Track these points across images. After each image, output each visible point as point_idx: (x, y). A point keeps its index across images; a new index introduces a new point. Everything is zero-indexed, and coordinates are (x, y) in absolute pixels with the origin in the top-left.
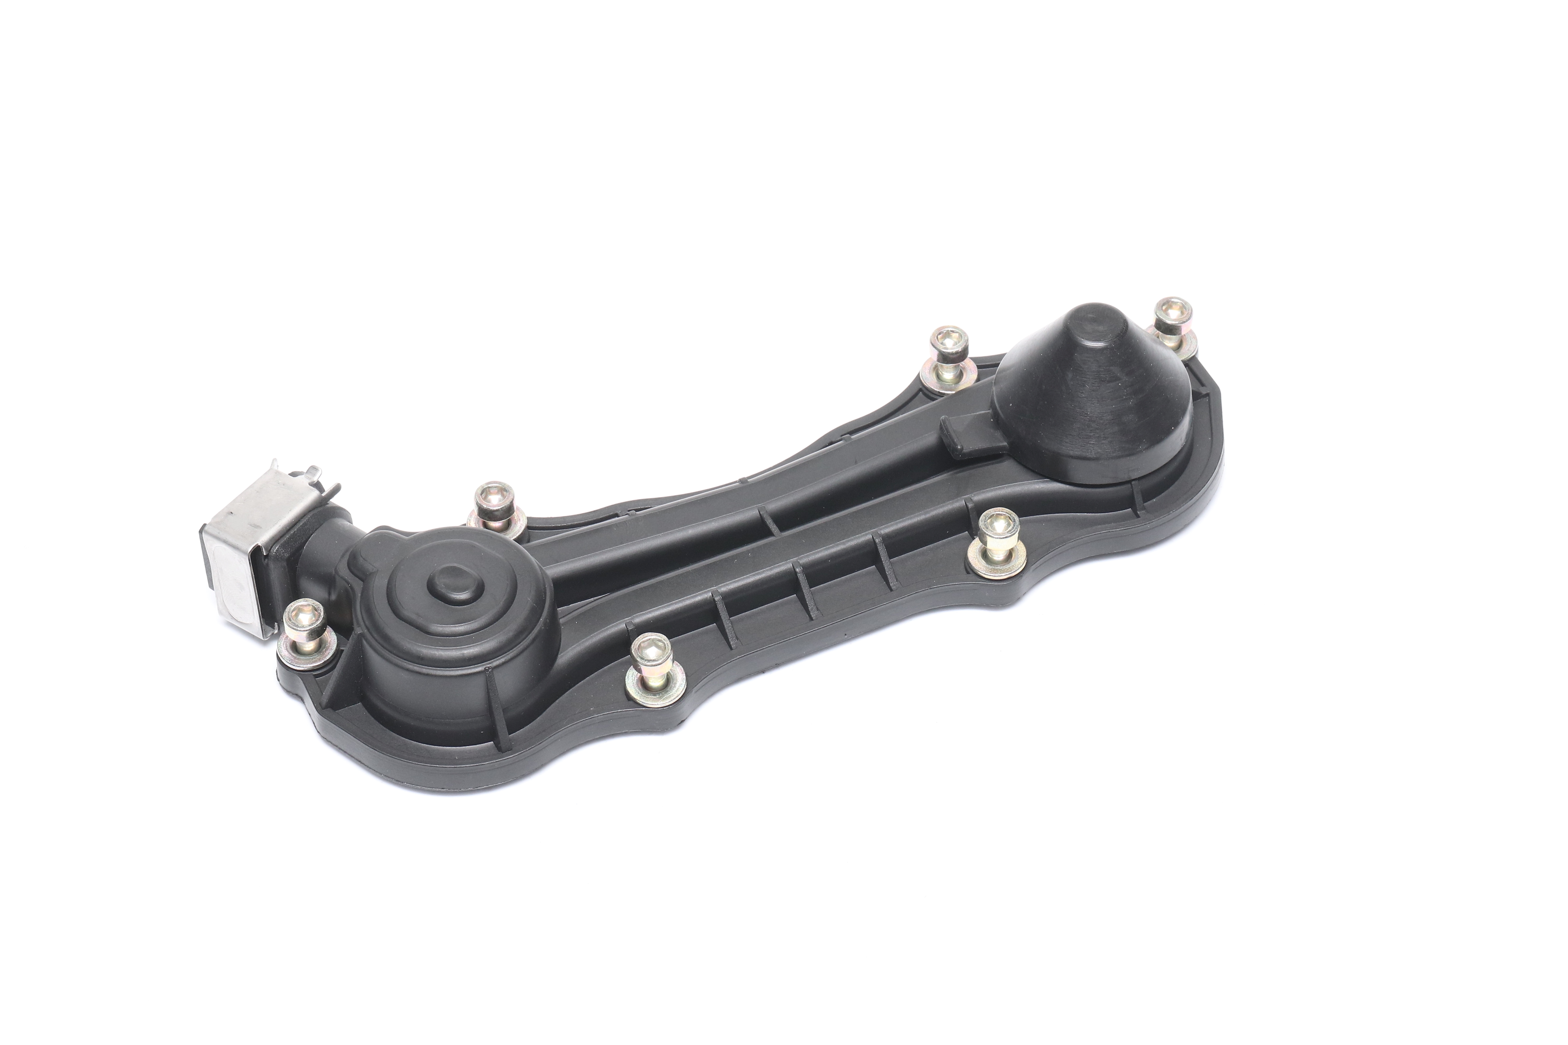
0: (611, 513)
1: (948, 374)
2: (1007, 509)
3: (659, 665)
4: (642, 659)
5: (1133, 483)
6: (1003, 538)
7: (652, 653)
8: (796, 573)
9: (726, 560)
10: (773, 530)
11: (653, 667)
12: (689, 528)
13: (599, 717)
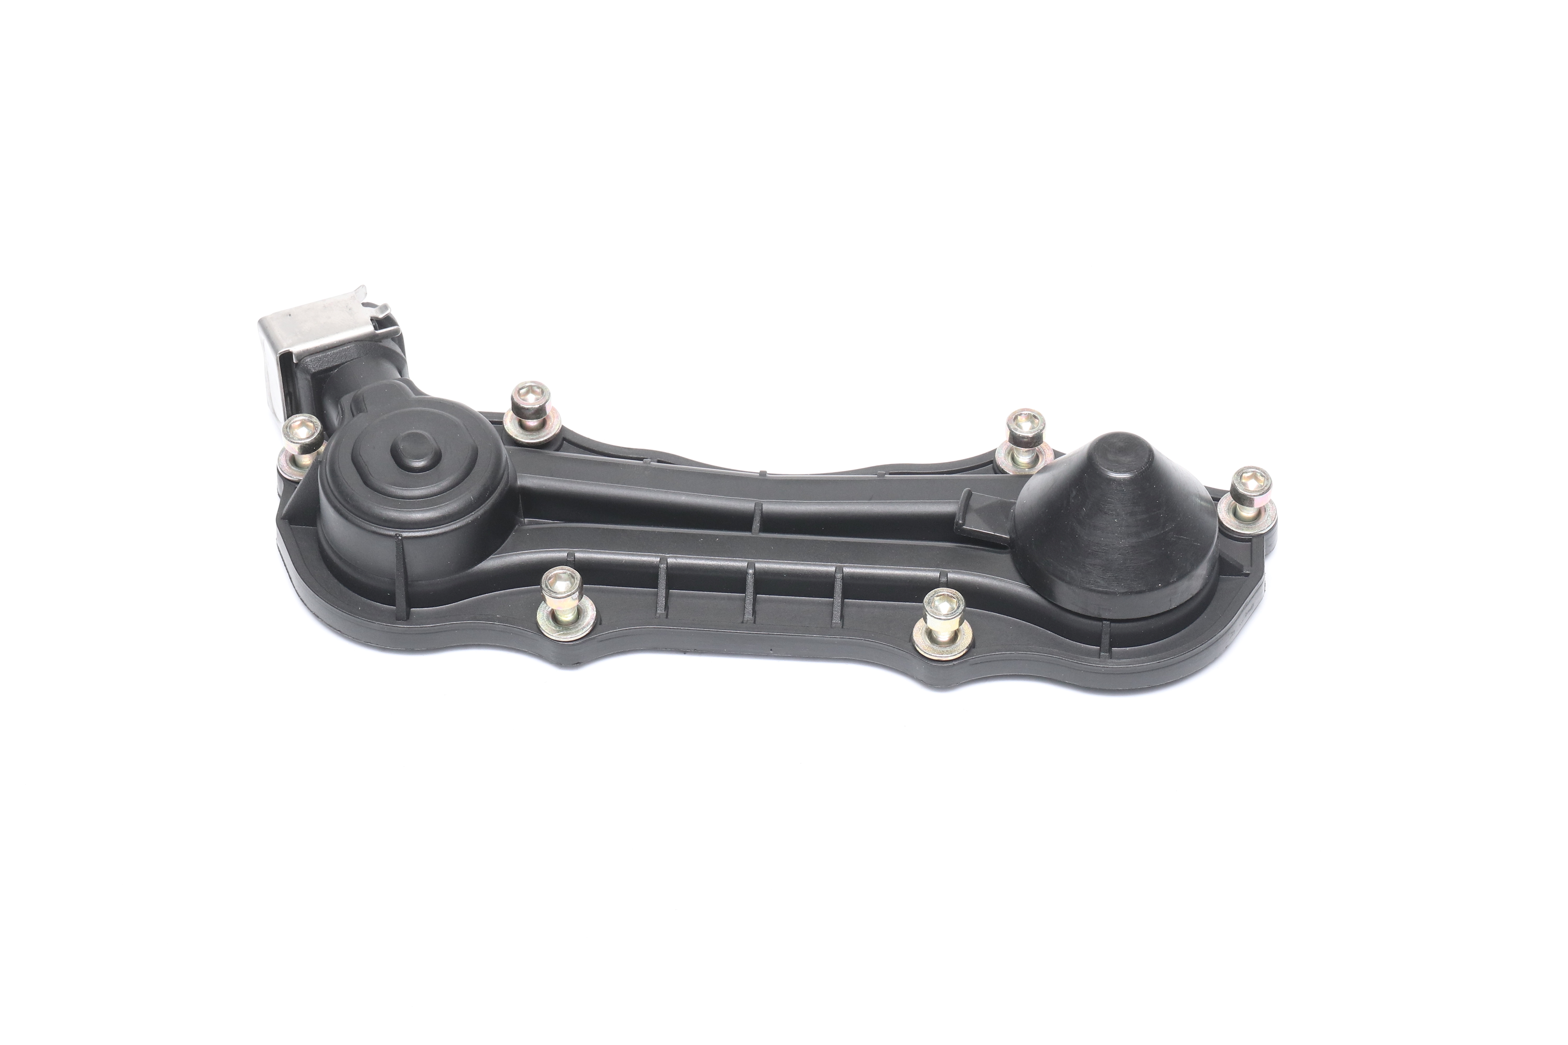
0: (640, 455)
1: (1024, 458)
2: (960, 595)
3: (557, 598)
4: (547, 587)
5: (1104, 622)
6: (937, 618)
7: (561, 586)
8: (747, 573)
9: (694, 535)
10: (754, 527)
11: (554, 599)
12: (684, 494)
13: (500, 626)
